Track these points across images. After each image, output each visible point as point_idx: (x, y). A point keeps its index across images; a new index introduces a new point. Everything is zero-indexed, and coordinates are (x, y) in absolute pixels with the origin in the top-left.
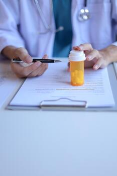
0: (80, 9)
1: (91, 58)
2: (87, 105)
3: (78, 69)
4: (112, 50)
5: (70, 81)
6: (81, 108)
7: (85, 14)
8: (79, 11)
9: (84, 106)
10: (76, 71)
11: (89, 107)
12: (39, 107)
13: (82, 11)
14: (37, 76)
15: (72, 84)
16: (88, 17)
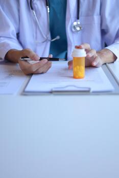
0: (73, 21)
1: (90, 55)
2: (92, 90)
3: (79, 65)
4: (105, 52)
5: (72, 76)
6: (86, 92)
7: (78, 25)
8: (72, 24)
9: (88, 91)
10: (78, 67)
11: (94, 92)
12: (51, 92)
13: (75, 23)
14: (42, 73)
15: (74, 77)
16: (80, 28)
